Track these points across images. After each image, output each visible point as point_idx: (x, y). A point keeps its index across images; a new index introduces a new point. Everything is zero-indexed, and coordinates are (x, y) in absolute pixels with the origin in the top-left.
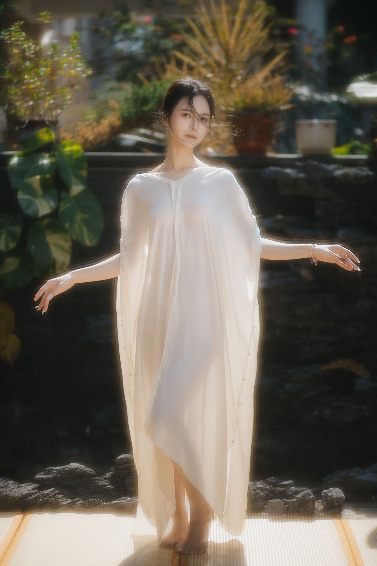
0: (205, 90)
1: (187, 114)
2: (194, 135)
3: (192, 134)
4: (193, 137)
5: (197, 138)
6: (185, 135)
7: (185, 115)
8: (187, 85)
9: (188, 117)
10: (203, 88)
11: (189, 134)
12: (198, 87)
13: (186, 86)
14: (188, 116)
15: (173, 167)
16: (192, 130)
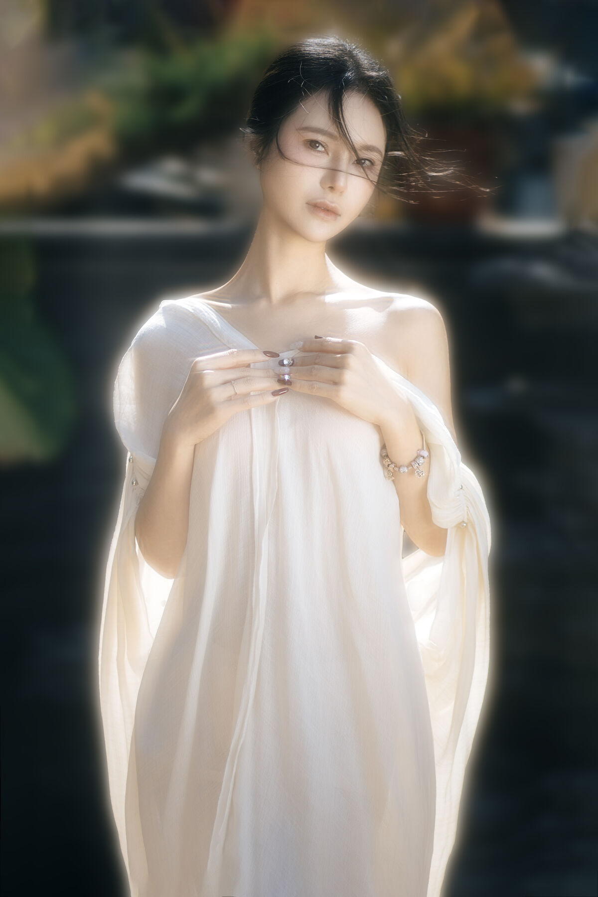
0: (378, 77)
1: (320, 144)
2: (333, 205)
3: (328, 202)
4: (330, 212)
5: (340, 215)
6: (307, 203)
7: (310, 145)
8: (328, 55)
9: (319, 151)
10: (373, 69)
11: (319, 201)
12: (358, 66)
13: (324, 59)
14: (320, 148)
15: (266, 291)
16: (328, 191)
